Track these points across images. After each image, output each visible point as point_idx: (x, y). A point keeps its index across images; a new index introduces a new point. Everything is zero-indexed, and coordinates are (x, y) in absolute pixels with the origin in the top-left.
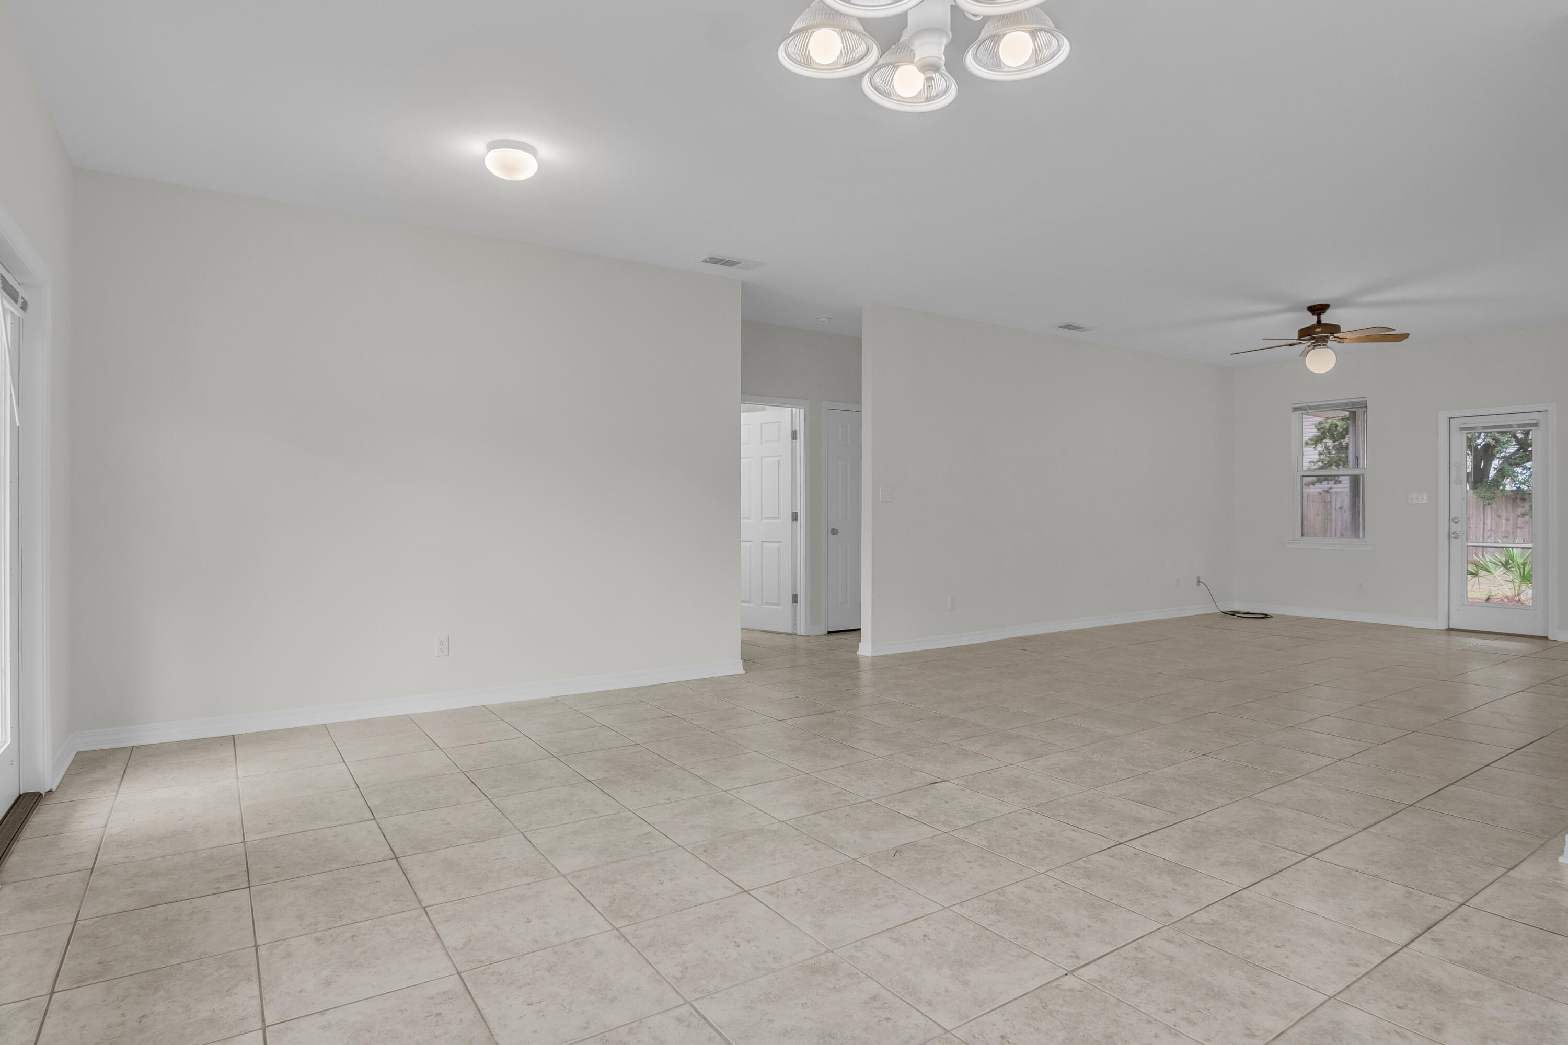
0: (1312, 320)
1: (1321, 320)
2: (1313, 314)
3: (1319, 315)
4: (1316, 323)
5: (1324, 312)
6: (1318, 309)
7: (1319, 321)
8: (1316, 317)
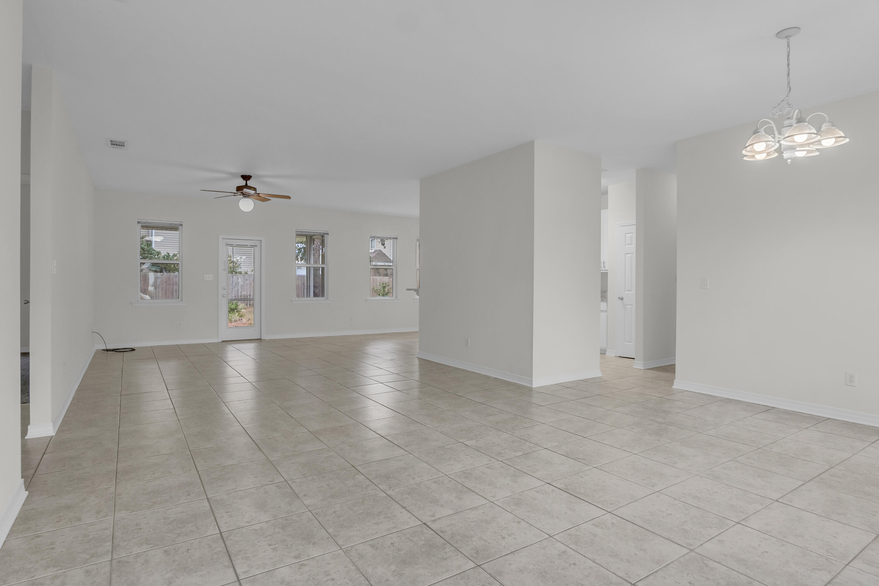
0: (242, 183)
1: (248, 183)
2: (244, 180)
3: (246, 181)
4: (245, 185)
5: (249, 180)
6: (246, 178)
7: (246, 184)
8: (245, 181)
